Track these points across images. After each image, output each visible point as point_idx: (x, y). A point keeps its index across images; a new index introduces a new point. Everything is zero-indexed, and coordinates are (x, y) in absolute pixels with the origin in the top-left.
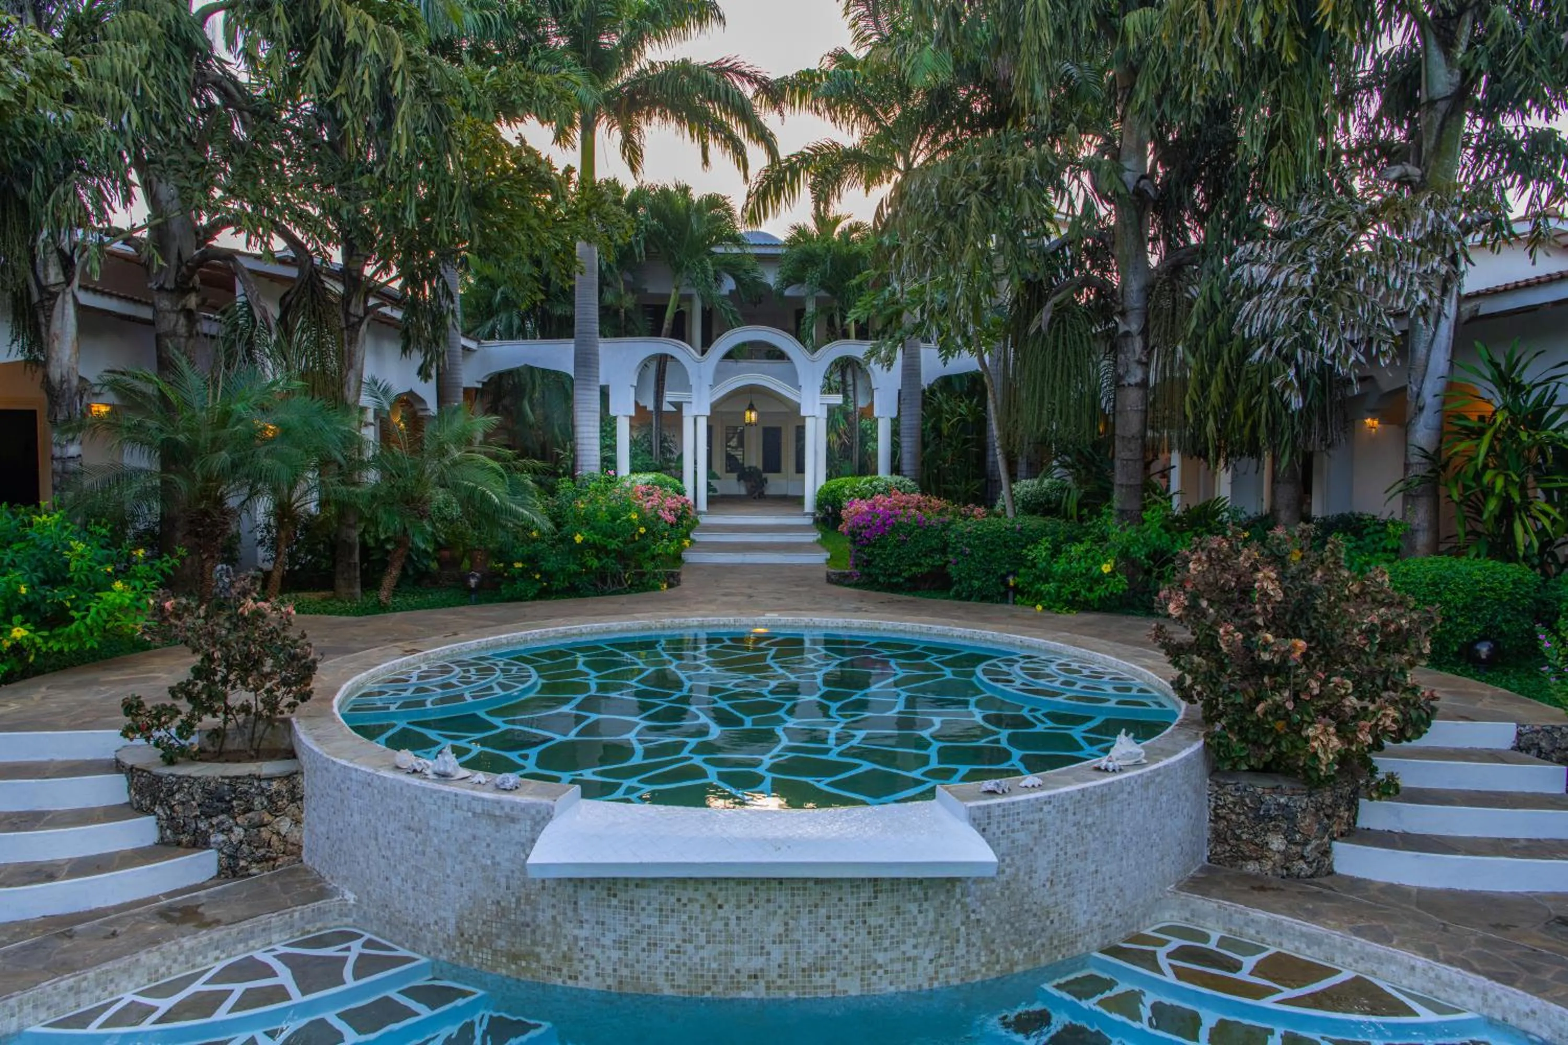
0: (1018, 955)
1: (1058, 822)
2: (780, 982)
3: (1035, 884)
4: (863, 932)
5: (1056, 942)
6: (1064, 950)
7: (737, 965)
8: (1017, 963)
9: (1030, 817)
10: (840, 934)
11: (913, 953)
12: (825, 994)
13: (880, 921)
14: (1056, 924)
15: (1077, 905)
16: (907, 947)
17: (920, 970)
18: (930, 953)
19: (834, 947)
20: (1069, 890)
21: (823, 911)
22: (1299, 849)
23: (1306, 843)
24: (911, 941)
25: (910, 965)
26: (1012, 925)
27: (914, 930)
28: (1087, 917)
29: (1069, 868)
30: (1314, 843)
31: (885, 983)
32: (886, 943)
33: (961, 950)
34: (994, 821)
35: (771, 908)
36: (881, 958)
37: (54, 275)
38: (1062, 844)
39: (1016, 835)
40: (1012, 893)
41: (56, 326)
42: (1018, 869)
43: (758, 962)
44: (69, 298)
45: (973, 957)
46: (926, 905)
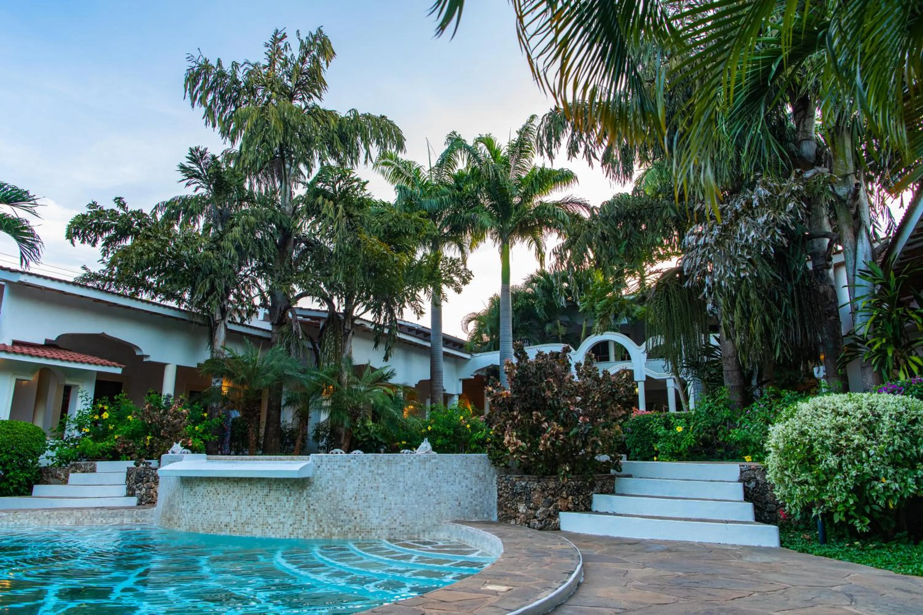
0: (335, 530)
1: (360, 469)
2: (234, 529)
3: (345, 497)
4: (264, 508)
5: (358, 529)
6: (363, 535)
7: (221, 520)
8: (334, 535)
9: (343, 464)
10: (255, 508)
11: (283, 520)
12: (248, 535)
13: (271, 504)
14: (358, 520)
15: (371, 513)
16: (281, 517)
17: (285, 529)
18: (290, 522)
19: (253, 514)
20: (366, 504)
21: (250, 497)
22: (533, 512)
23: (536, 509)
24: (283, 515)
25: (281, 526)
26: (332, 515)
27: (284, 509)
28: (379, 520)
29: (367, 493)
30: (541, 509)
31: (271, 533)
32: (273, 514)
33: (305, 522)
34: (324, 463)
35: (234, 494)
36: (270, 521)
37: (218, 317)
38: (362, 480)
39: (335, 472)
40: (333, 499)
41: (217, 336)
42: (336, 488)
43: (228, 519)
44: (223, 325)
45: (311, 527)
46: (290, 498)
